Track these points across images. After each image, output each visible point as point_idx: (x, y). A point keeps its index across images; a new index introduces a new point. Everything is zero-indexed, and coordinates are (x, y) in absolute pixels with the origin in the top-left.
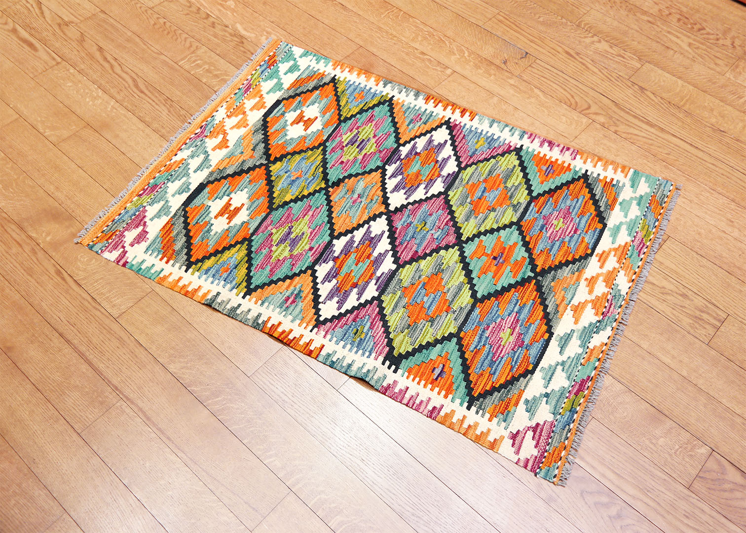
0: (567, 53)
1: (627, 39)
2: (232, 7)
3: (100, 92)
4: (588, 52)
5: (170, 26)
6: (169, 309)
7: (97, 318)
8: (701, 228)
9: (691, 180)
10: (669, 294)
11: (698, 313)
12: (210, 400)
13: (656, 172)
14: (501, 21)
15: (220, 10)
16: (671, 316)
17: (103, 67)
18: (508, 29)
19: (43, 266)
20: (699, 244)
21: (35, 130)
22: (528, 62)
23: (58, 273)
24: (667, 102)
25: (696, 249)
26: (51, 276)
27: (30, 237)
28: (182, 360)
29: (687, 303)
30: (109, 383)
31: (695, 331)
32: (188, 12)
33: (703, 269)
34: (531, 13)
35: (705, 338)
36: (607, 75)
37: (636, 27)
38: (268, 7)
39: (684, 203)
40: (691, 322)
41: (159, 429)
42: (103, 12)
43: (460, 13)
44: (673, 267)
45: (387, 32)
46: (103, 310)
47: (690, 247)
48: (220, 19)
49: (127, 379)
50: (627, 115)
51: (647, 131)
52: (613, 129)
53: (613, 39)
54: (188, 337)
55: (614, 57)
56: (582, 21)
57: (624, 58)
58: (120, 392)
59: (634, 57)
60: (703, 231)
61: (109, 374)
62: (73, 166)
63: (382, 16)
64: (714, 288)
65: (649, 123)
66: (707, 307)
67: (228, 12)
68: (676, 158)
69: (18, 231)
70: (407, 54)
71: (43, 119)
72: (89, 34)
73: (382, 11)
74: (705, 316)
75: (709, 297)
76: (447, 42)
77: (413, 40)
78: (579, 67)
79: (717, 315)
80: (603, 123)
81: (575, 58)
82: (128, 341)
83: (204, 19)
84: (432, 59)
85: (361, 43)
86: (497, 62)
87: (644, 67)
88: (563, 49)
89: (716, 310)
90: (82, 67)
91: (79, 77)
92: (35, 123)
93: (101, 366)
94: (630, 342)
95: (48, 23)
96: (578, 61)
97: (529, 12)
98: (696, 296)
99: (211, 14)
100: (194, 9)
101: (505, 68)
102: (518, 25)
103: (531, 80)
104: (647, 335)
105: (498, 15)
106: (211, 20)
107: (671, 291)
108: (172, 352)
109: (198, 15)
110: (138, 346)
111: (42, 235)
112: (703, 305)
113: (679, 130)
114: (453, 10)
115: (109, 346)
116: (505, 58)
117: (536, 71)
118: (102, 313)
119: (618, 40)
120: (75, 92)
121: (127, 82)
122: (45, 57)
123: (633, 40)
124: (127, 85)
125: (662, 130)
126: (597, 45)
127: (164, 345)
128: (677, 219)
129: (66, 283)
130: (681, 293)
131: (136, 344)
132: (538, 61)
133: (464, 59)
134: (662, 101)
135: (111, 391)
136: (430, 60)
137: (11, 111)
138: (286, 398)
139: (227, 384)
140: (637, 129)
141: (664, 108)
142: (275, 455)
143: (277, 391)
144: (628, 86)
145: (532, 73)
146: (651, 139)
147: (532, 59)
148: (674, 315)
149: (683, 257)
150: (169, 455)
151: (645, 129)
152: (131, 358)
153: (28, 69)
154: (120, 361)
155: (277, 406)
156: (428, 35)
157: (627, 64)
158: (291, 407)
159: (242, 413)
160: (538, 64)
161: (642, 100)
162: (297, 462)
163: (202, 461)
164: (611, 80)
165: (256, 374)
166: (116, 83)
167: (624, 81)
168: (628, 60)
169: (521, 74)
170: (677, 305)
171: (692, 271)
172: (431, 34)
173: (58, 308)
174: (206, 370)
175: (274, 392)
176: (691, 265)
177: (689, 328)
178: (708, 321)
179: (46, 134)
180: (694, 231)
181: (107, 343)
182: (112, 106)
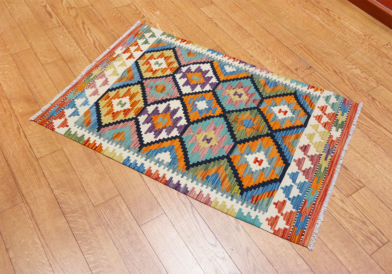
0: (335, 71)
1: (373, 70)
2: (158, 15)
3: (75, 44)
4: (347, 73)
5: (123, 18)
6: (67, 160)
7: (28, 157)
8: (386, 185)
9: (389, 156)
10: (354, 219)
11: (369, 235)
12: (69, 214)
13: (368, 147)
14: (301, 48)
15: (150, 15)
16: (352, 233)
17: (81, 32)
18: (304, 52)
19: (12, 124)
20: (382, 194)
21: (35, 56)
22: (310, 71)
23: (18, 129)
24: (387, 109)
25: (379, 197)
26: (14, 130)
27: (12, 108)
28: (63, 189)
29: (364, 227)
30: (21, 192)
31: (364, 245)
32: (134, 13)
33: (380, 209)
34: (320, 46)
35: (370, 251)
36: (355, 87)
37: (380, 65)
38: (176, 18)
39: (380, 168)
40: (364, 239)
41: (36, 223)
42: (92, 5)
43: (279, 39)
44: (362, 204)
45: (236, 42)
46: (32, 153)
47: (376, 195)
48: (150, 19)
49: (31, 192)
51: (369, 123)
53: (364, 68)
54: (71, 178)
55: (362, 78)
56: (348, 56)
57: (368, 80)
58: (24, 198)
59: (374, 80)
60: (387, 187)
61: (22, 187)
62: (47, 77)
63: (236, 33)
64: (384, 223)
65: (372, 119)
66: (376, 232)
67: (155, 17)
68: (383, 142)
69: (7, 103)
70: (243, 55)
71: (42, 51)
72: (81, 14)
73: (237, 30)
74: (373, 238)
75: (379, 227)
76: (267, 53)
77: (248, 48)
78: (339, 80)
79: (382, 239)
81: (338, 75)
82: (39, 172)
83: (141, 18)
85: (219, 45)
86: (292, 68)
87: (378, 87)
88: (333, 68)
89: (382, 236)
90: (71, 30)
91: (68, 34)
92: (37, 52)
93: (20, 182)
94: (321, 241)
95: (63, 6)
96: (339, 76)
97: (319, 45)
98: (371, 224)
99: (145, 16)
100: (138, 12)
101: (296, 73)
102: (311, 51)
103: (308, 82)
104: (333, 240)
105: (301, 44)
106: (145, 19)
107: (356, 218)
108: (59, 183)
109: (139, 16)
110: (43, 176)
111: (18, 108)
112: (374, 231)
113: (389, 126)
114: (276, 37)
115: (28, 173)
116: (297, 67)
117: (313, 77)
118: (32, 155)
119: (367, 70)
120: (63, 41)
121: (90, 41)
122: (55, 22)
123: (376, 71)
124: (90, 43)
125: (379, 124)
126: (354, 70)
127: (57, 179)
128: (373, 176)
129: (20, 135)
130: (362, 220)
131: (42, 174)
132: (316, 72)
133: (273, 63)
134: (384, 108)
135: (20, 196)
136: (254, 60)
137: (28, 45)
138: (110, 224)
139: (81, 208)
140: (363, 121)
141: (384, 112)
142: (92, 254)
143: (107, 219)
144: (365, 96)
145: (310, 78)
146: (370, 128)
147: (313, 71)
148: (354, 233)
149: (370, 199)
150: (35, 239)
151: (368, 122)
152: (37, 182)
153: (44, 26)
154: (31, 182)
155: (103, 227)
156: (258, 47)
157: (368, 84)
158: (111, 229)
159: (83, 226)
160: (316, 74)
161: (371, 105)
162: (102, 261)
163: (52, 247)
164: (356, 90)
165: (99, 206)
166: (85, 41)
167: (364, 92)
168: (370, 82)
169: (304, 78)
170: (358, 227)
171: (373, 209)
172: (259, 47)
173: (11, 147)
174: (73, 197)
175: (105, 219)
176: (373, 205)
177: (361, 242)
178: (375, 242)
179: (40, 59)
180: (382, 186)
181: (28, 171)
182: (78, 52)
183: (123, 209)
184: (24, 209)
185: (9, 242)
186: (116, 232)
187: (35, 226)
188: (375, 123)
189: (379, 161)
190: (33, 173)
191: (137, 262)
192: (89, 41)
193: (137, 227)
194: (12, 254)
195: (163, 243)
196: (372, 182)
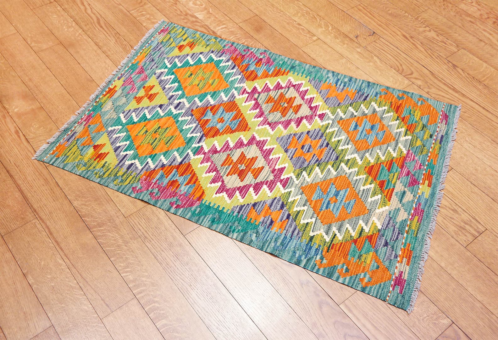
0: (404, 36)
1: (451, 31)
3: (74, 24)
4: (420, 37)
7: (34, 165)
8: (478, 166)
9: (478, 132)
12: (95, 228)
14: (360, 10)
16: (441, 223)
17: (80, 8)
18: (364, 15)
19: (8, 127)
20: (474, 177)
21: (25, 41)
22: (374, 38)
23: (17, 132)
24: (472, 77)
25: (471, 180)
26: (11, 134)
27: (4, 108)
28: (83, 200)
29: (455, 216)
30: (31, 207)
31: (457, 236)
33: (473, 194)
34: (383, 7)
35: (465, 243)
36: (430, 54)
37: (460, 24)
39: (469, 147)
40: (456, 230)
41: (56, 242)
43: (332, 1)
45: (277, 8)
47: (467, 178)
49: (44, 206)
50: (439, 82)
51: (452, 95)
52: (426, 90)
53: (440, 30)
54: (91, 186)
55: (438, 42)
56: (420, 16)
57: (445, 44)
58: (37, 214)
59: (454, 44)
60: (479, 168)
61: (33, 201)
62: (44, 67)
64: (479, 209)
65: (454, 90)
66: (471, 221)
68: (469, 116)
70: (288, 24)
71: (32, 36)
74: (467, 227)
75: (474, 215)
76: (318, 19)
77: (294, 15)
78: (411, 47)
79: (478, 228)
80: (420, 85)
81: (409, 40)
82: (51, 182)
84: (305, 29)
85: (257, 13)
86: (351, 36)
87: (459, 52)
88: (401, 33)
89: (477, 224)
90: (66, 6)
91: (63, 13)
92: (26, 37)
93: (29, 195)
96: (410, 41)
97: (382, 6)
98: (463, 212)
101: (356, 41)
102: (372, 14)
103: (373, 50)
105: (359, 6)
107: (445, 206)
108: (78, 193)
110: (56, 186)
111: (12, 107)
112: (468, 219)
113: (476, 97)
115: (38, 183)
116: (357, 34)
117: (378, 45)
119: (444, 31)
120: (57, 22)
121: (93, 20)
123: (455, 33)
124: (92, 22)
125: (464, 95)
126: (428, 33)
127: (74, 188)
128: (461, 157)
129: (20, 139)
130: (453, 209)
131: (55, 184)
132: (381, 39)
133: (327, 32)
134: (468, 76)
135: (31, 212)
136: (303, 29)
137: (12, 28)
138: (147, 236)
139: (109, 220)
140: (444, 93)
141: (469, 80)
142: (131, 272)
143: (142, 230)
144: (444, 63)
145: (375, 46)
146: (454, 101)
147: (377, 37)
148: (444, 223)
149: (460, 184)
150: (58, 260)
151: (450, 94)
152: (50, 194)
153: (30, 3)
154: (42, 194)
155: (140, 240)
156: (306, 13)
157: (447, 48)
158: (149, 242)
159: (115, 240)
160: (381, 41)
161: (453, 73)
162: (144, 279)
163: (80, 267)
164: (432, 57)
165: (131, 216)
166: (86, 19)
167: (442, 59)
168: (448, 45)
169: (367, 46)
170: (448, 216)
171: (464, 195)
172: (308, 13)
173: (11, 154)
174: (98, 208)
175: (140, 230)
176: (465, 191)
177: (453, 234)
178: (469, 231)
179: (32, 45)
180: (473, 167)
181: (37, 182)
182: (79, 33)
183: (161, 217)
184: (39, 226)
185: (25, 266)
186: (155, 244)
187: (55, 245)
188: (459, 95)
189: (467, 139)
190: (43, 183)
191: (186, 277)
192: (91, 20)
193: (182, 237)
194: (31, 280)
195: (215, 253)
196: (461, 164)
